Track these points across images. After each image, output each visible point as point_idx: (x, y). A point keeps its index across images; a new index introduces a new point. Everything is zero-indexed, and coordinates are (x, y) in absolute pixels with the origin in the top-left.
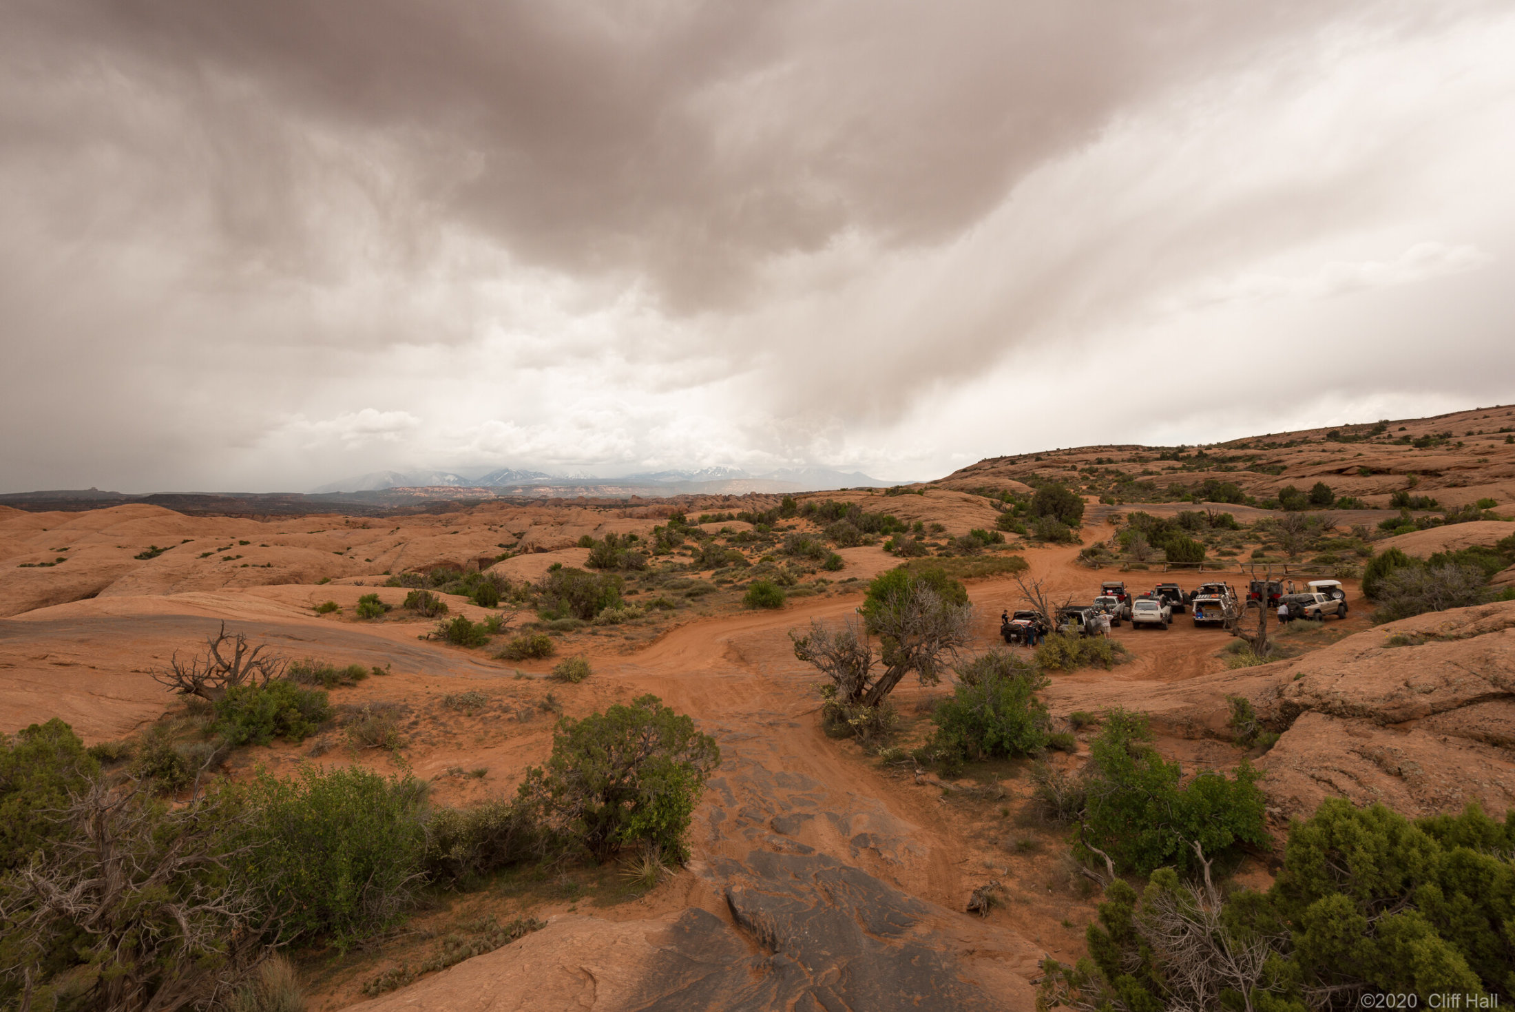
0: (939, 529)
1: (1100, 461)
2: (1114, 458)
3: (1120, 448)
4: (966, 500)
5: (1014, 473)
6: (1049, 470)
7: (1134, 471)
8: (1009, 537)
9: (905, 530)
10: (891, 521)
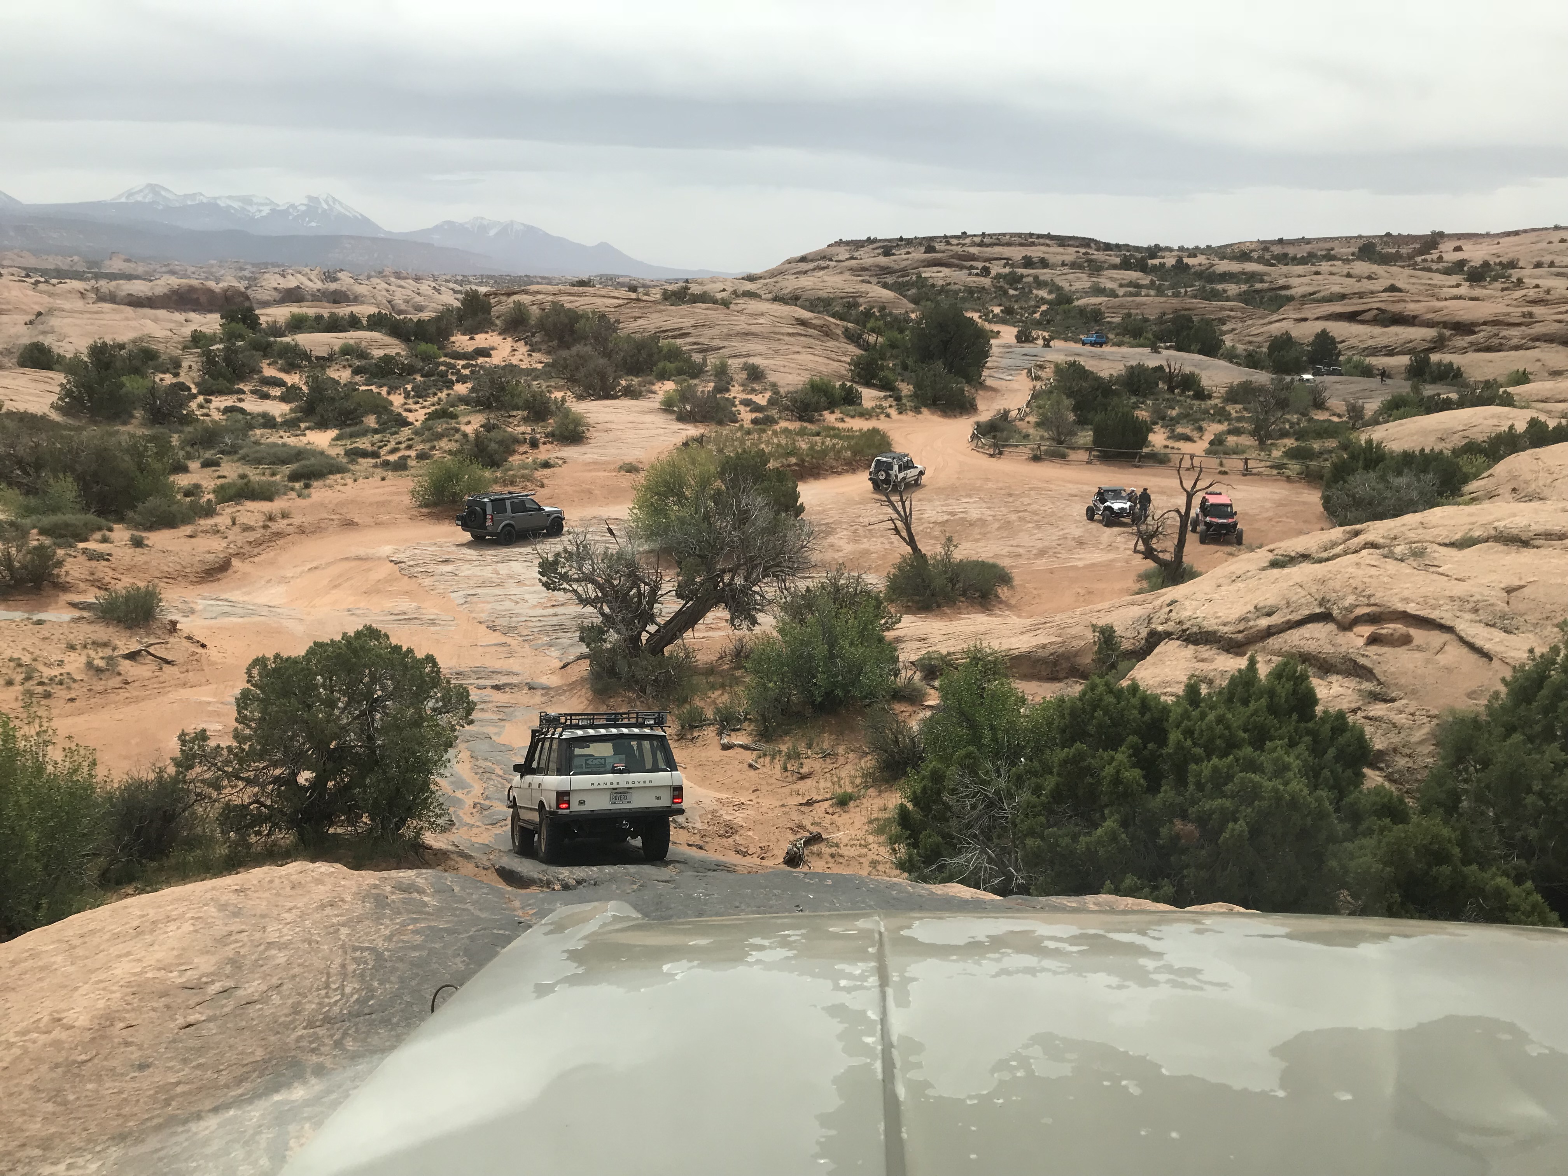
0: (755, 374)
1: (1028, 262)
2: (1052, 259)
3: (1062, 241)
4: (803, 323)
5: (886, 271)
6: (946, 271)
7: (1078, 286)
8: (869, 396)
9: (697, 371)
10: (675, 354)
